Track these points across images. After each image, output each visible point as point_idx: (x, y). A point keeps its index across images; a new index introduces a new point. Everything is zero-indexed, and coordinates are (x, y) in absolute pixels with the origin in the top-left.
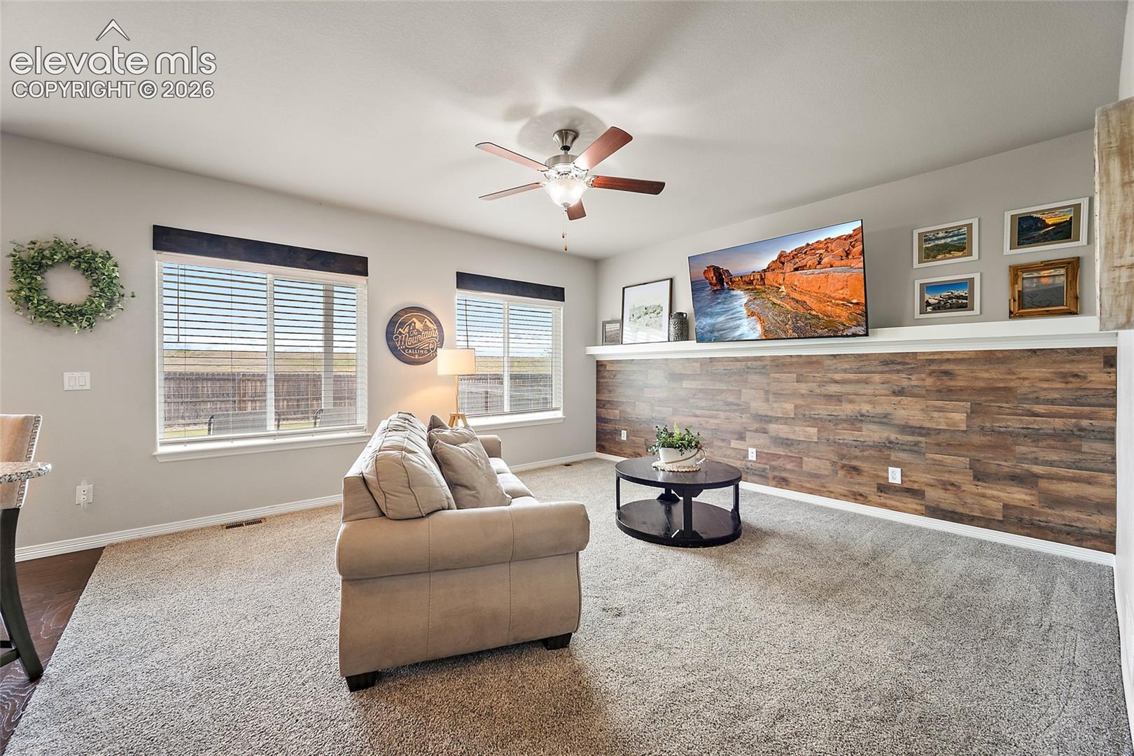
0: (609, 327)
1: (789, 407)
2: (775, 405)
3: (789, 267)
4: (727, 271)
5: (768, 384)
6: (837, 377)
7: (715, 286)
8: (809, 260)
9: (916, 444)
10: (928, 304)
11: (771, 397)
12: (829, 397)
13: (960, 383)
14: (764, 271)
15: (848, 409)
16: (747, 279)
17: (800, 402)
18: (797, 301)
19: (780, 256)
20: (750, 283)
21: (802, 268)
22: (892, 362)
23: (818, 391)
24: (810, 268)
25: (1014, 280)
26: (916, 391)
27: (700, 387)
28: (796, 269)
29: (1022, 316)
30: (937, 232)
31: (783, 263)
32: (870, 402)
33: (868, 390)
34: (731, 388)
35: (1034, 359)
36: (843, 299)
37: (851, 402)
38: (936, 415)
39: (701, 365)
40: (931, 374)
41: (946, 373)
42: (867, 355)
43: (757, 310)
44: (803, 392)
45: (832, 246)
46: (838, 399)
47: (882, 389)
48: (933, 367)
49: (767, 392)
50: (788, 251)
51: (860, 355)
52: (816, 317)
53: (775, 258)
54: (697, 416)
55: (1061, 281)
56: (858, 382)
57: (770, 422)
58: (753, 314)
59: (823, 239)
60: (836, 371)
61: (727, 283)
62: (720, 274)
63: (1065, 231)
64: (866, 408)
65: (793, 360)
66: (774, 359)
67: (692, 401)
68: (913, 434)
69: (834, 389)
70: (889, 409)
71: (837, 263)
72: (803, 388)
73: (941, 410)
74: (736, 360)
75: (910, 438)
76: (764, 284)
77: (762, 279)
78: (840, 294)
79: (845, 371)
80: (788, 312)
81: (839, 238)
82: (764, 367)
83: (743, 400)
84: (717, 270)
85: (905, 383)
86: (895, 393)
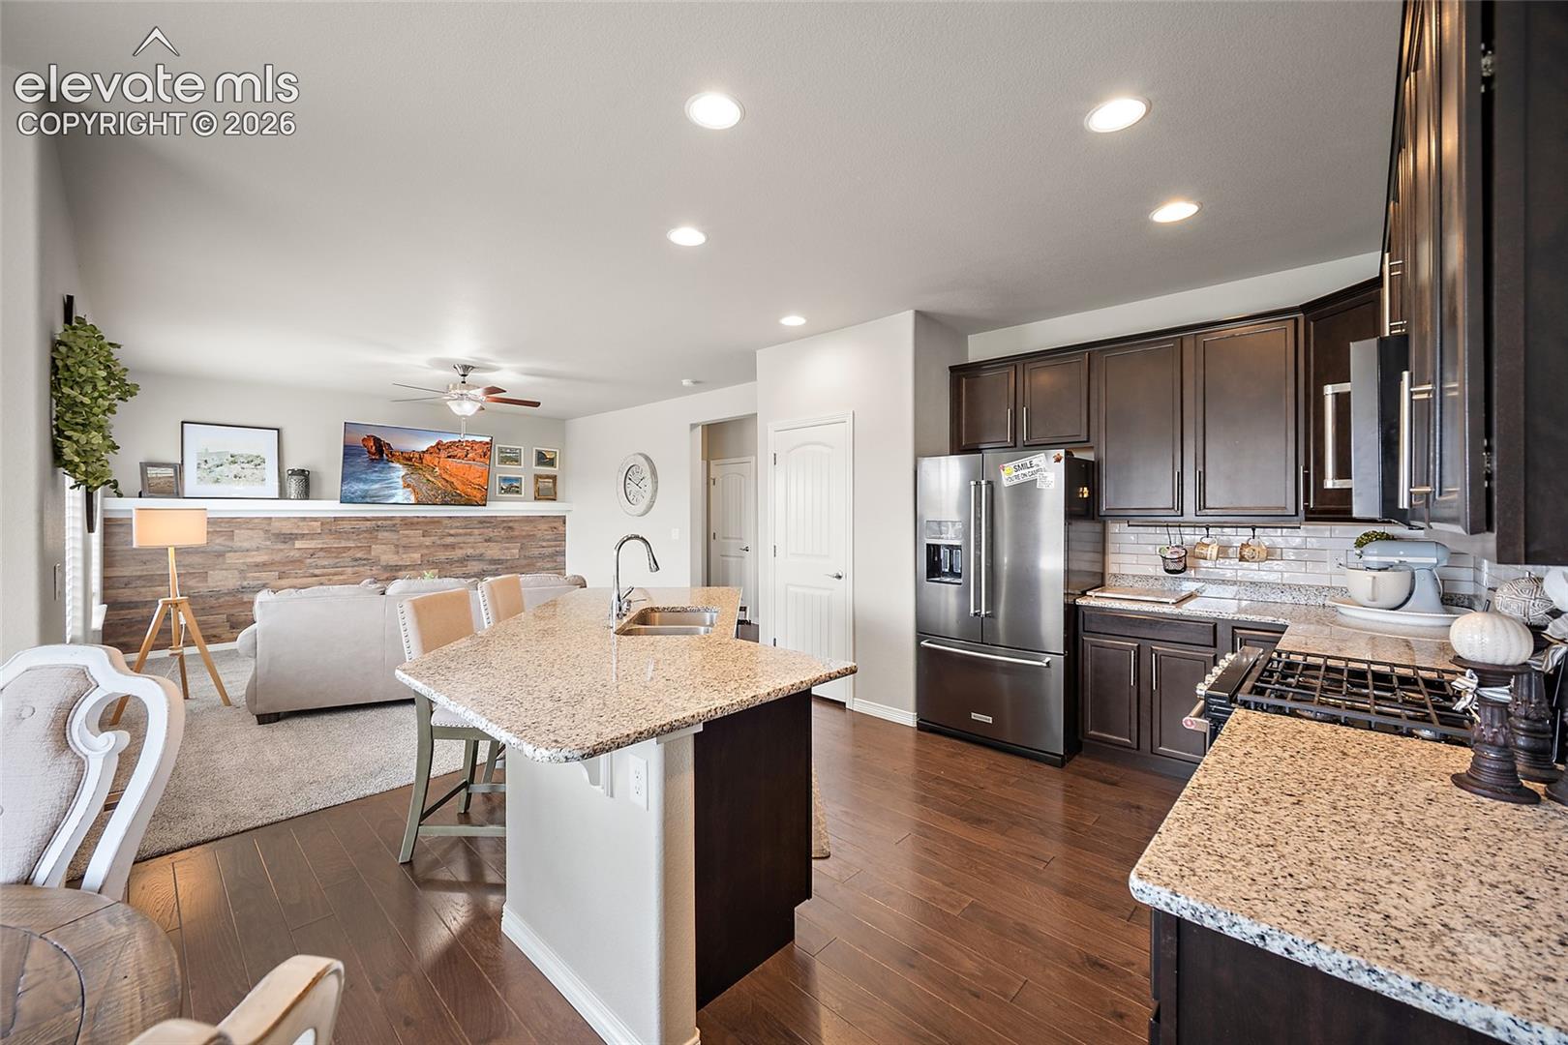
0: (152, 472)
1: (417, 556)
2: (404, 556)
3: (443, 454)
4: (389, 445)
5: (398, 539)
6: (452, 532)
7: (374, 454)
8: (459, 453)
9: (497, 570)
10: (502, 489)
11: (401, 550)
12: (446, 546)
13: (516, 533)
14: (424, 452)
15: (459, 553)
16: (407, 456)
17: (425, 551)
18: (447, 481)
19: (438, 444)
20: (410, 459)
21: (454, 457)
22: (484, 522)
23: (439, 542)
24: (459, 458)
25: (537, 482)
26: (497, 539)
27: (320, 546)
28: (449, 457)
29: (539, 499)
30: (507, 449)
31: (440, 450)
32: (473, 547)
33: (471, 539)
34: (360, 545)
35: (543, 520)
36: (479, 485)
37: (461, 548)
38: (506, 551)
39: (322, 524)
40: (504, 528)
41: (510, 528)
42: (470, 517)
43: (413, 483)
44: (427, 544)
45: (476, 447)
46: (453, 546)
47: (479, 539)
48: (505, 525)
49: (397, 546)
50: (445, 442)
51: (466, 517)
52: (460, 495)
53: (434, 444)
54: (316, 576)
55: (551, 485)
56: (466, 534)
57: (400, 570)
58: (408, 486)
59: (470, 440)
60: (451, 528)
61: (387, 455)
62: (381, 446)
63: (551, 463)
64: (470, 551)
65: (420, 520)
66: (404, 519)
67: (309, 561)
68: (495, 564)
69: (450, 540)
70: (483, 551)
71: (478, 459)
72: (428, 541)
73: (508, 549)
74: (366, 519)
75: (493, 567)
76: (422, 463)
77: (421, 458)
78: (476, 481)
79: (457, 528)
80: (439, 488)
81: (481, 442)
82: (394, 525)
83: (373, 553)
84: (377, 441)
85: (491, 535)
86: (486, 541)
